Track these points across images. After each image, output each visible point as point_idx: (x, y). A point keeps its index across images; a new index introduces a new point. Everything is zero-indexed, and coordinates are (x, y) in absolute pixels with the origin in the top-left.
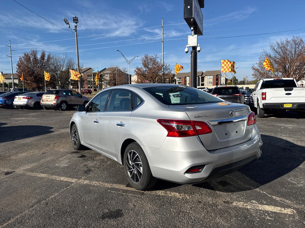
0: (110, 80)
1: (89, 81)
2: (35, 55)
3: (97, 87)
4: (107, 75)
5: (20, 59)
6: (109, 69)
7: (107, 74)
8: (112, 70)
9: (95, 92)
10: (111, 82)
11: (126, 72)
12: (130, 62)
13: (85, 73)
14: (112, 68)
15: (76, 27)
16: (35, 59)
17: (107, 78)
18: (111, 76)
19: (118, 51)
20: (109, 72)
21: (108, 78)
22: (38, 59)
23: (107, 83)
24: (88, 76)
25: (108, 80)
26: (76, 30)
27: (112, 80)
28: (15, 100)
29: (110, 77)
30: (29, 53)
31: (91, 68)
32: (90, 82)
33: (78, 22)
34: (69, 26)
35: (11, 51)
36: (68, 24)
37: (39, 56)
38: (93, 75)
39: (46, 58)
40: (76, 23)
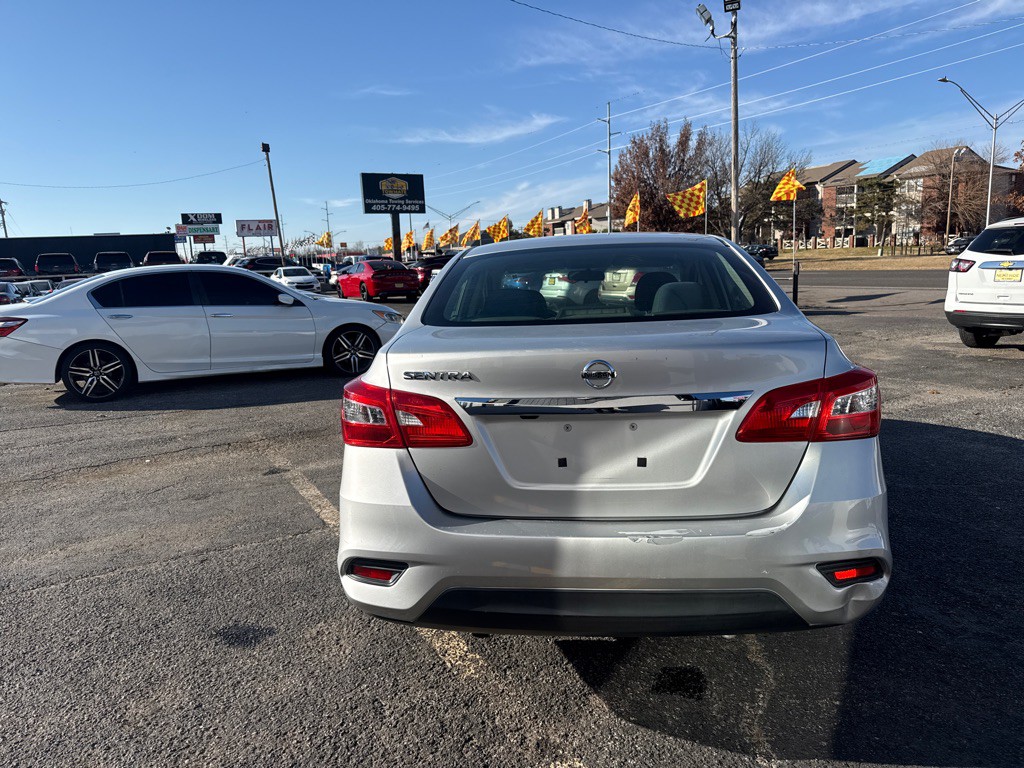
0: (927, 201)
1: (840, 211)
2: (661, 140)
3: (870, 230)
4: (912, 182)
5: (620, 156)
6: (927, 157)
7: (912, 178)
8: (938, 161)
9: (859, 249)
10: (927, 209)
11: (1003, 160)
12: (1000, 121)
13: (828, 182)
14: (939, 153)
15: (734, 25)
16: (662, 150)
17: (913, 194)
18: (930, 183)
19: (944, 80)
20: (923, 169)
21: (916, 195)
22: (670, 152)
23: (909, 214)
24: (840, 191)
25: (918, 202)
26: (735, 39)
27: (933, 201)
28: (543, 286)
29: (926, 187)
30: (645, 137)
31: (854, 162)
32: (843, 213)
33: (739, 9)
34: (711, 28)
35: (610, 134)
36: (709, 21)
37: (673, 140)
38: (859, 187)
39: (693, 143)
40: (734, 11)
